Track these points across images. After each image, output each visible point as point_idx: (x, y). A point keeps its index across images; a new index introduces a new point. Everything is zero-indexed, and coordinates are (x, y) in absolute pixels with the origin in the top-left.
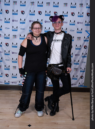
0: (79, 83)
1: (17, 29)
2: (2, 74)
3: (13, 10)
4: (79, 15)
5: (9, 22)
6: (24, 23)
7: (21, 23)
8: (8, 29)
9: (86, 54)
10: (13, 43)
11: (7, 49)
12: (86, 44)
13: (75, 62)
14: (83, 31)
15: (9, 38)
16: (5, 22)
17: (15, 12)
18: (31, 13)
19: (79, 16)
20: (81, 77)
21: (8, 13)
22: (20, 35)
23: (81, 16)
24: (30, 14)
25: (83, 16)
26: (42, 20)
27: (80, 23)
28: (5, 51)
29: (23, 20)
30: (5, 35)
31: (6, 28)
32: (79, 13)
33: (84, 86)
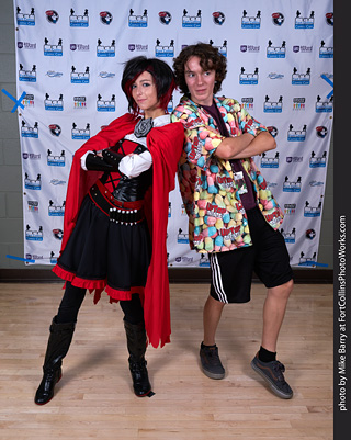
0: (302, 254)
1: (86, 75)
2: (41, 229)
3: (72, 12)
4: (299, 20)
5: (60, 53)
6: (112, 54)
7: (100, 54)
8: (57, 78)
9: (325, 155)
10: (74, 126)
11: (55, 145)
12: (325, 122)
13: (287, 185)
14: (315, 76)
15: (61, 108)
16: (47, 53)
17: (80, 18)
18: (133, 19)
19: (298, 26)
20: (309, 234)
21: (54, 22)
22: (100, 97)
23: (305, 26)
24: (132, 24)
25: (312, 25)
26: (172, 43)
27: (304, 49)
28: (49, 152)
29: (107, 42)
30: (47, 96)
31: (49, 73)
32: (298, 13)
33: (317, 264)
